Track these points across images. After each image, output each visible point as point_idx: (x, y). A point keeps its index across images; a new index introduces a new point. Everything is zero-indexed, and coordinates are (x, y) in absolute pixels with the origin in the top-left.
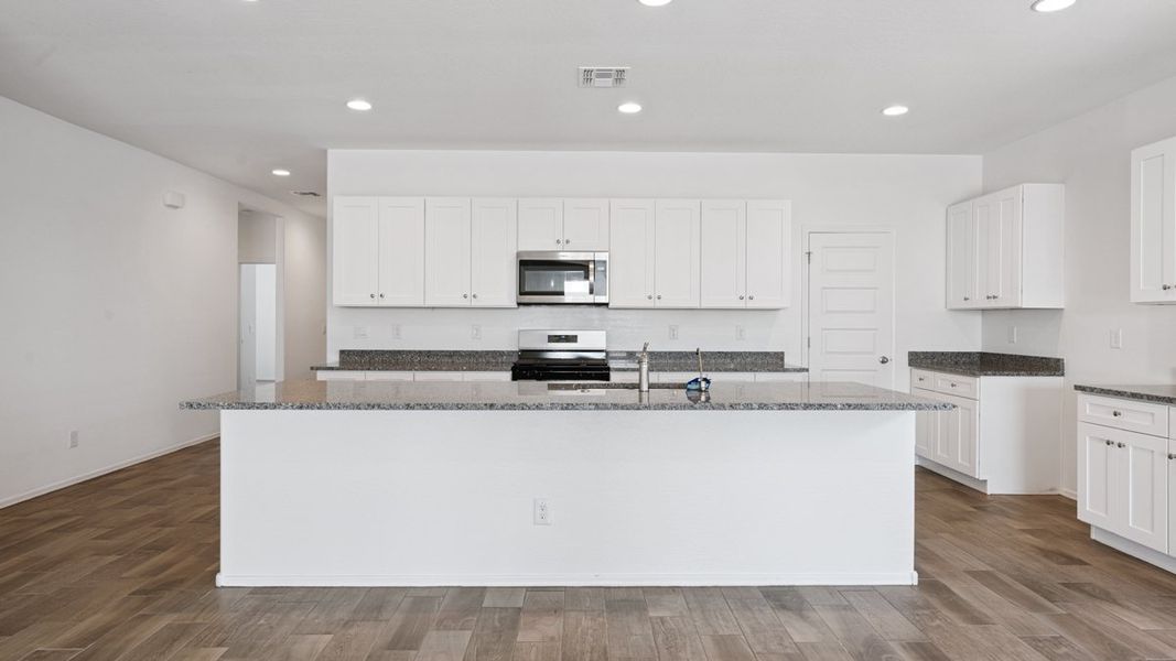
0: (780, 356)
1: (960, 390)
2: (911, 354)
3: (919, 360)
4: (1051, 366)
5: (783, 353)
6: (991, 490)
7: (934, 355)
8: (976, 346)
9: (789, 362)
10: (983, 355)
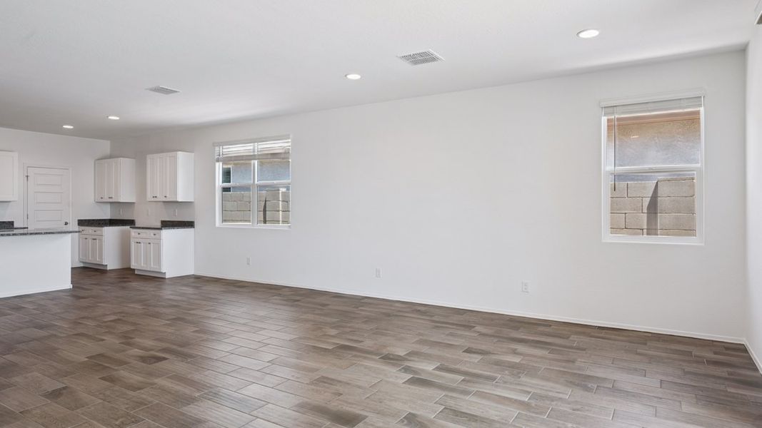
0: (12, 223)
1: (98, 233)
2: (79, 220)
3: (82, 223)
4: (131, 223)
5: (13, 222)
6: (109, 268)
7: (89, 220)
8: (108, 217)
9: (15, 226)
10: (110, 220)
